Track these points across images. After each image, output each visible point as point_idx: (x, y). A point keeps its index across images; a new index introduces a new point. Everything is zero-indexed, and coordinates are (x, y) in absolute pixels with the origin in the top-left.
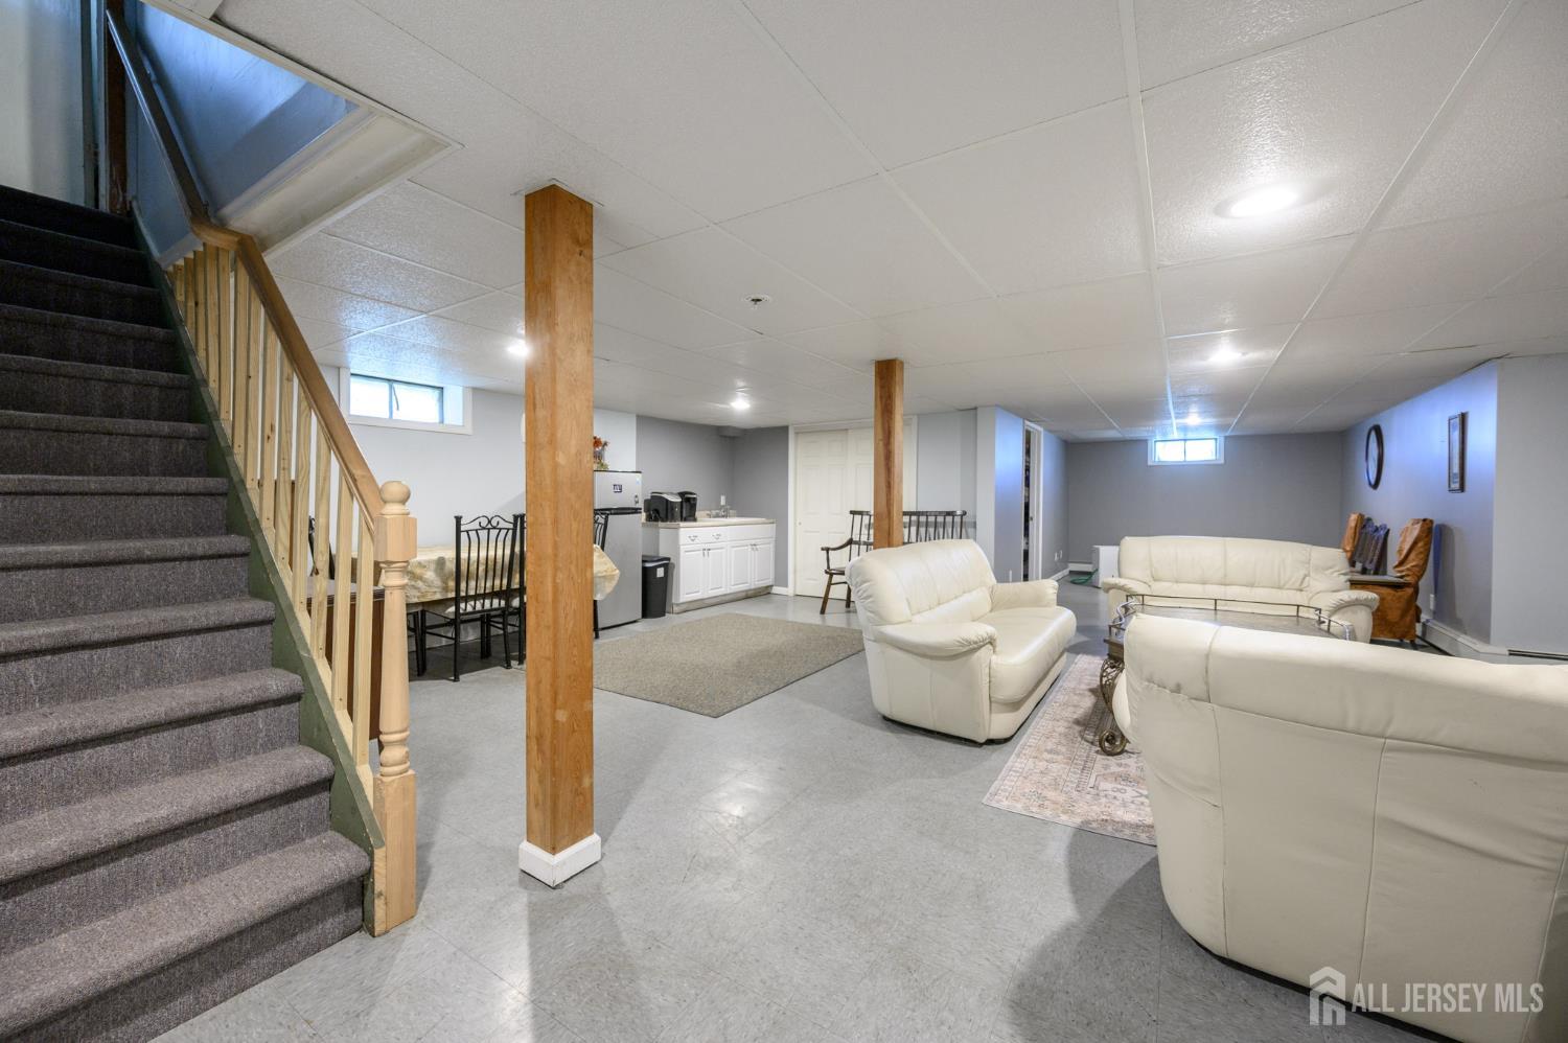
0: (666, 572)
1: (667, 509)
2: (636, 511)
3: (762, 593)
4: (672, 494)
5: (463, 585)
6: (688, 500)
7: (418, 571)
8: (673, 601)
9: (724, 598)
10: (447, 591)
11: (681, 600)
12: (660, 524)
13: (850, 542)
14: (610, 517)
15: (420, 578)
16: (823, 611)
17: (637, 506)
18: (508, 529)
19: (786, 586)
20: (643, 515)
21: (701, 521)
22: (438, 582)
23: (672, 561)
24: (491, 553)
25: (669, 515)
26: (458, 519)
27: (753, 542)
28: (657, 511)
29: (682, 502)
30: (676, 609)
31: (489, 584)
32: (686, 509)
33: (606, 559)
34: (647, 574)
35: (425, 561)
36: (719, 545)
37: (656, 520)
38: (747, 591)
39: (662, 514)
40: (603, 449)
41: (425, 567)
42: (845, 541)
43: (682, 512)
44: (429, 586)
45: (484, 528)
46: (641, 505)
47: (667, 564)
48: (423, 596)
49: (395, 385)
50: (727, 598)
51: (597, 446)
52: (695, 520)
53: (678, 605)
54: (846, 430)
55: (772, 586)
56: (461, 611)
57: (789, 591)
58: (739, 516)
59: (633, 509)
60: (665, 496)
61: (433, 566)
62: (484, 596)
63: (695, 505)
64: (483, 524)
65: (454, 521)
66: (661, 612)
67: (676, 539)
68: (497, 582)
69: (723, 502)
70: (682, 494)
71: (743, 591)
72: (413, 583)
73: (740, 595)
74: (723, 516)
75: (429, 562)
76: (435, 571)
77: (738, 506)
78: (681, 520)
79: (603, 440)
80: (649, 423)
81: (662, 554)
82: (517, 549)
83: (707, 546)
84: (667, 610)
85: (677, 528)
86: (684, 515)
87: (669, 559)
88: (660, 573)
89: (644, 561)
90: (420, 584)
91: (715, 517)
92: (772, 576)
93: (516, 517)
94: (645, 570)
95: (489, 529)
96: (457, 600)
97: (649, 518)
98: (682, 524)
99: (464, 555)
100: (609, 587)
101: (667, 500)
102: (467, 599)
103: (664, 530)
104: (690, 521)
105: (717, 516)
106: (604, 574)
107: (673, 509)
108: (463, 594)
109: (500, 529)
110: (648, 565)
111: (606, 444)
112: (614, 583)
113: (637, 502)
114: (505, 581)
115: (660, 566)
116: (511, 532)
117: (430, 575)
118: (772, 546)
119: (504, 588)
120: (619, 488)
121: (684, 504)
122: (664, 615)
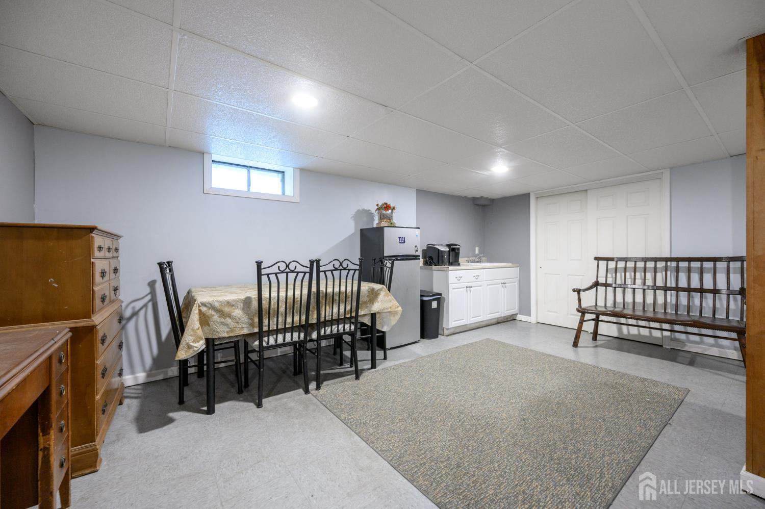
0: (439, 304)
1: (438, 257)
2: (415, 257)
3: (509, 320)
4: (442, 245)
5: (265, 322)
6: (454, 250)
7: (227, 309)
8: (444, 326)
9: (481, 323)
10: (253, 327)
11: (450, 327)
12: (434, 267)
13: (597, 284)
14: (396, 262)
15: (229, 316)
16: (575, 344)
17: (417, 254)
18: (305, 273)
19: (530, 315)
20: (422, 261)
21: (463, 265)
22: (245, 319)
23: (443, 296)
24: (290, 293)
25: (440, 262)
26: (259, 264)
27: (503, 281)
28: (431, 258)
29: (449, 251)
30: (446, 332)
31: (289, 320)
32: (452, 256)
33: (391, 297)
34: (424, 305)
35: (234, 301)
36: (479, 284)
37: (431, 265)
38: (498, 318)
39: (435, 260)
40: (392, 212)
41: (233, 305)
42: (590, 284)
43: (449, 259)
44: (237, 323)
45: (283, 272)
46: (419, 253)
47: (439, 298)
48: (232, 331)
49: (252, 171)
50: (484, 324)
51: (388, 210)
52: (459, 264)
53: (447, 329)
54: (587, 190)
55: (516, 314)
56: (265, 344)
57: (532, 319)
58: (489, 261)
59: (413, 256)
60: (436, 247)
61: (240, 305)
62: (285, 330)
63: (459, 253)
64: (282, 268)
65: (255, 266)
66: (435, 336)
67: (446, 279)
68: (296, 318)
69: (477, 251)
70: (449, 246)
71: (495, 318)
72: (222, 320)
73: (492, 322)
74: (477, 262)
75: (237, 301)
76: (243, 309)
77: (488, 254)
78: (449, 265)
79: (392, 205)
80: (425, 195)
81: (436, 290)
82: (314, 289)
83: (469, 285)
84: (440, 332)
85: (448, 271)
86: (451, 261)
87: (440, 294)
88: (434, 305)
89: (422, 296)
90: (229, 321)
91: (471, 262)
92: (517, 308)
93: (312, 262)
94: (423, 302)
95: (287, 273)
96: (260, 335)
97: (426, 263)
98: (451, 268)
99: (265, 294)
100: (394, 320)
101: (439, 250)
102: (269, 333)
103: (437, 272)
104: (455, 265)
105: (473, 261)
106: (389, 310)
107: (443, 257)
108: (265, 329)
109: (298, 273)
110: (425, 299)
111: (394, 208)
112: (397, 317)
113: (417, 251)
114: (303, 318)
115: (434, 300)
116: (307, 275)
117: (238, 313)
118: (516, 284)
119: (303, 323)
120: (402, 240)
121: (451, 253)
122: (437, 337)
